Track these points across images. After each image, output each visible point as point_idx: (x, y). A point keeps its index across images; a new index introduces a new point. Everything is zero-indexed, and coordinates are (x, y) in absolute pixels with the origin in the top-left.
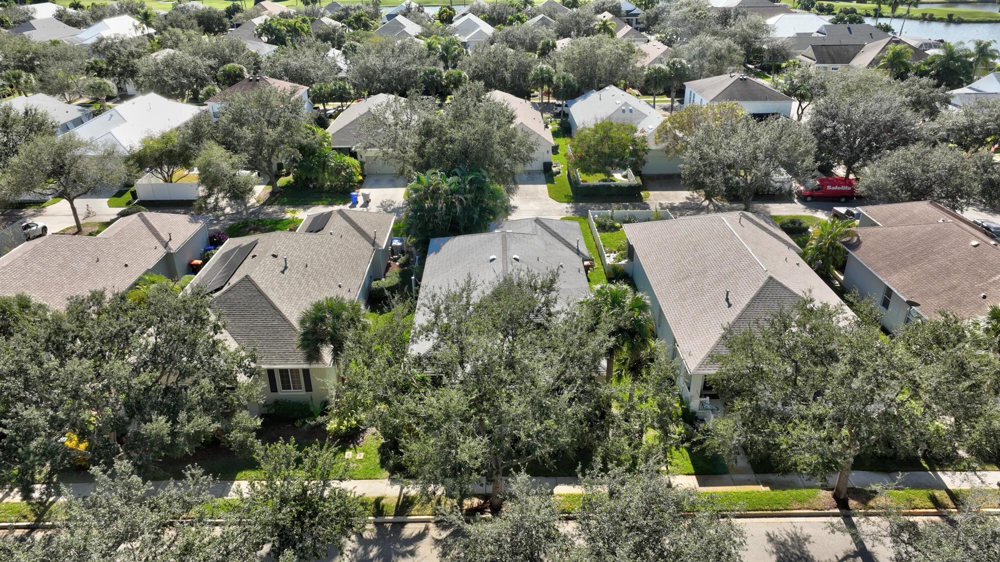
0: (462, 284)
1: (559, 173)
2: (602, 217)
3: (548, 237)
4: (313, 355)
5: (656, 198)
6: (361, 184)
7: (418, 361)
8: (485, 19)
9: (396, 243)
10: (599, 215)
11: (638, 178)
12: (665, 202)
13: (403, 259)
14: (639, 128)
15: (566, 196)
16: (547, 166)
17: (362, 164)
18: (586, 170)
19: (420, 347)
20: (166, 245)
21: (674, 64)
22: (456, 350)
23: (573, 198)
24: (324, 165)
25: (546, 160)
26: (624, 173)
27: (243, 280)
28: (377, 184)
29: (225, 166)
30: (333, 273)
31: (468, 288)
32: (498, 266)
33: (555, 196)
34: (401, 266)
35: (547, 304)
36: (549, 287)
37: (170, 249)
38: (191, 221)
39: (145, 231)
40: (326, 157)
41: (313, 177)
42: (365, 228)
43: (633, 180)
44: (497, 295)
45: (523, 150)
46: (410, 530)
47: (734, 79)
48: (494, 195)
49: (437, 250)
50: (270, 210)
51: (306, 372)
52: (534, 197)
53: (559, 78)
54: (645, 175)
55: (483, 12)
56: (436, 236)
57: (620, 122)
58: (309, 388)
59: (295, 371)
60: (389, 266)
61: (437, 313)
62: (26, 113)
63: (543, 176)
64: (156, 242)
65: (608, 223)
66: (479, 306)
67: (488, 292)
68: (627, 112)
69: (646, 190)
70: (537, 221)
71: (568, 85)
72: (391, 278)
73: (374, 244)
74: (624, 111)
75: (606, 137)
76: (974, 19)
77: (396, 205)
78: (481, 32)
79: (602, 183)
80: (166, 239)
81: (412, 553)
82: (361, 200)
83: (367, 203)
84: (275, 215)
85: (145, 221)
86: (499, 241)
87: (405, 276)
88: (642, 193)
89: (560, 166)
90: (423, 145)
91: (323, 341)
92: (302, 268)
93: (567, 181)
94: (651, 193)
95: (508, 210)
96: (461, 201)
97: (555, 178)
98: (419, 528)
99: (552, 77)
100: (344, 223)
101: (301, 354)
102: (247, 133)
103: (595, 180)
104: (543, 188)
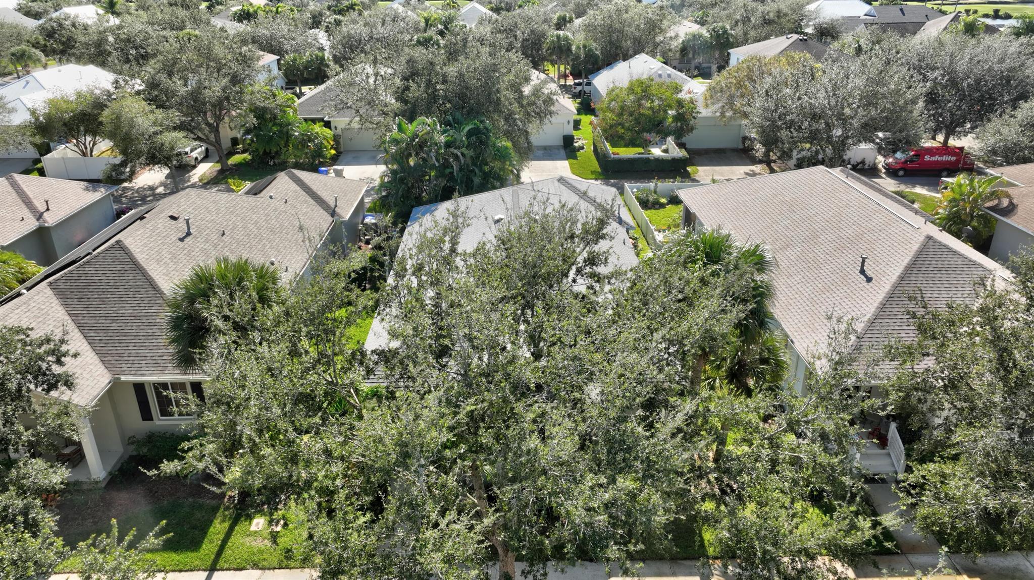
1: (582, 148)
2: (643, 191)
5: (706, 174)
6: (334, 160)
10: (639, 190)
11: (683, 150)
15: (593, 172)
16: (568, 141)
17: (337, 135)
18: (619, 142)
20: (40, 217)
21: (713, 30)
23: (600, 174)
24: (286, 135)
25: (566, 133)
26: (664, 147)
27: (111, 248)
28: (355, 161)
30: (264, 246)
37: (45, 221)
38: (87, 189)
40: (289, 124)
41: (274, 150)
42: (323, 194)
43: (677, 153)
53: (578, 48)
54: (692, 145)
56: (421, 205)
63: (563, 152)
64: (26, 212)
65: (651, 199)
68: (665, 77)
69: (693, 165)
70: (562, 180)
71: (590, 55)
74: (660, 76)
79: (637, 156)
80: (41, 207)
85: (15, 186)
86: (508, 197)
88: (689, 169)
89: (584, 138)
92: (214, 237)
93: (593, 158)
94: (699, 168)
96: (457, 157)
97: (578, 154)
99: (571, 45)
103: (627, 153)
104: (564, 164)
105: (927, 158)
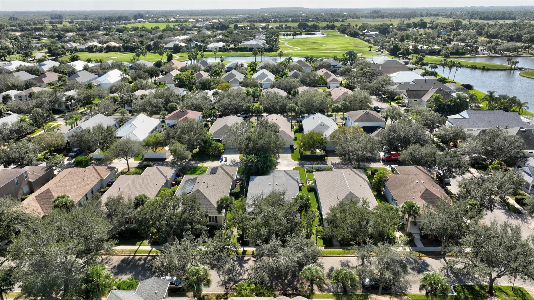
0: (261, 193)
1: (296, 149)
2: (309, 167)
3: (288, 177)
4: (220, 212)
5: (331, 160)
6: (223, 153)
7: (250, 213)
8: (271, 71)
9: (238, 177)
11: (325, 152)
12: (333, 161)
13: (240, 182)
14: (324, 134)
15: (298, 159)
16: (292, 147)
17: (224, 145)
18: (305, 150)
19: (250, 210)
20: (166, 178)
21: (343, 104)
22: (259, 210)
23: (300, 159)
24: (210, 146)
25: (291, 144)
26: (320, 150)
27: (197, 190)
28: (229, 153)
29: (181, 149)
30: (221, 188)
31: (262, 194)
32: (271, 187)
33: (293, 158)
34: (240, 185)
35: (283, 199)
36: (284, 194)
39: (159, 173)
40: (211, 143)
41: (206, 150)
42: (229, 172)
43: (323, 153)
44: (270, 196)
45: (282, 144)
46: (246, 258)
47: (364, 113)
48: (271, 161)
49: (253, 180)
50: (192, 163)
51: (216, 217)
52: (286, 159)
53: (298, 109)
54: (328, 151)
55: (270, 68)
56: (252, 176)
57: (317, 132)
58: (217, 222)
59: (213, 217)
60: (236, 184)
61: (255, 201)
62: (108, 128)
63: (290, 150)
64: (163, 177)
65: (311, 170)
66: (265, 199)
67: (268, 195)
68: (322, 126)
69: (327, 157)
70: (285, 171)
71: (302, 112)
72: (237, 189)
73: (232, 178)
74: (321, 125)
75: (312, 138)
76: (494, 69)
77: (236, 162)
78: (269, 79)
79: (310, 154)
80: (166, 175)
81: (247, 263)
82: (224, 160)
83: (226, 161)
84: (194, 165)
85: (158, 169)
86: (272, 179)
87: (242, 188)
89: (296, 147)
90: (248, 144)
91: (223, 208)
92: (212, 186)
93: (299, 153)
94: (329, 158)
95: (276, 164)
96: (260, 164)
97: (294, 151)
98: (249, 258)
99: (295, 109)
100: (223, 171)
101: (216, 212)
102: (187, 137)
103: (308, 153)
104: (290, 155)
105: (392, 157)
